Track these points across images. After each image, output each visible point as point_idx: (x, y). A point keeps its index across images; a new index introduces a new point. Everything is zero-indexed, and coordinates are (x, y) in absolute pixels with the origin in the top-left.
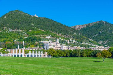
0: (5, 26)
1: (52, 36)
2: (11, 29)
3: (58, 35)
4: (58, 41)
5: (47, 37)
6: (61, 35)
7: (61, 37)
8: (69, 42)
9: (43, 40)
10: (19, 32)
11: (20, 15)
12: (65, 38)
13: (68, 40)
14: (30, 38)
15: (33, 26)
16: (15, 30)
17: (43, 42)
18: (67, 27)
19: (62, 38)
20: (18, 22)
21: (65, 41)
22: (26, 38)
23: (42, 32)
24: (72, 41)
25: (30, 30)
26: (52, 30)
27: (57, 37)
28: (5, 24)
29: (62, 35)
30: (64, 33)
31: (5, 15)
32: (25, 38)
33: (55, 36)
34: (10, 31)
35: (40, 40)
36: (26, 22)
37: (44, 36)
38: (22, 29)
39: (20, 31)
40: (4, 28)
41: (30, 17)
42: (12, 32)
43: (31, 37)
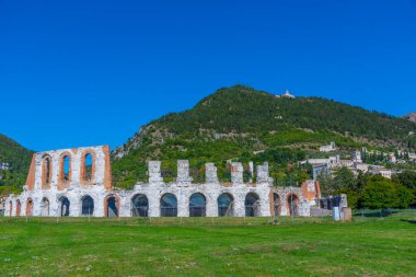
0: (204, 127)
1: (338, 145)
2: (220, 132)
3: (355, 139)
4: (359, 157)
5: (322, 149)
6: (365, 140)
7: (366, 145)
8: (394, 160)
9: (311, 157)
10: (239, 139)
11: (243, 95)
12: (380, 149)
13: (392, 154)
14: (272, 152)
15: (279, 120)
16: (231, 134)
17: (311, 161)
18: (384, 116)
19: (369, 148)
20: (238, 114)
21: (381, 158)
22: (261, 154)
23: (306, 134)
24: (406, 157)
25: (273, 132)
26: (336, 128)
27: (354, 147)
28: (204, 122)
29: (371, 139)
30: (374, 135)
31: (205, 99)
32: (255, 153)
33: (349, 143)
34: (217, 136)
35: (301, 156)
36: (260, 112)
37: (312, 145)
38: (249, 131)
39: (244, 135)
40: (201, 130)
41: (271, 98)
42: (222, 140)
43: (275, 149)
